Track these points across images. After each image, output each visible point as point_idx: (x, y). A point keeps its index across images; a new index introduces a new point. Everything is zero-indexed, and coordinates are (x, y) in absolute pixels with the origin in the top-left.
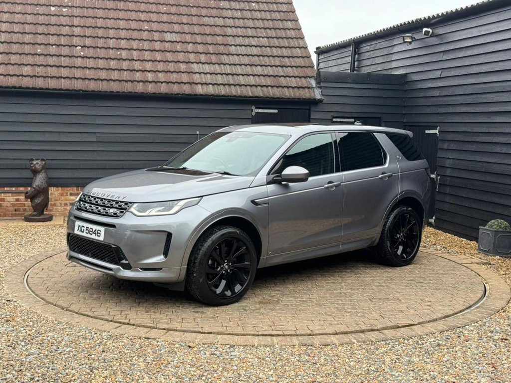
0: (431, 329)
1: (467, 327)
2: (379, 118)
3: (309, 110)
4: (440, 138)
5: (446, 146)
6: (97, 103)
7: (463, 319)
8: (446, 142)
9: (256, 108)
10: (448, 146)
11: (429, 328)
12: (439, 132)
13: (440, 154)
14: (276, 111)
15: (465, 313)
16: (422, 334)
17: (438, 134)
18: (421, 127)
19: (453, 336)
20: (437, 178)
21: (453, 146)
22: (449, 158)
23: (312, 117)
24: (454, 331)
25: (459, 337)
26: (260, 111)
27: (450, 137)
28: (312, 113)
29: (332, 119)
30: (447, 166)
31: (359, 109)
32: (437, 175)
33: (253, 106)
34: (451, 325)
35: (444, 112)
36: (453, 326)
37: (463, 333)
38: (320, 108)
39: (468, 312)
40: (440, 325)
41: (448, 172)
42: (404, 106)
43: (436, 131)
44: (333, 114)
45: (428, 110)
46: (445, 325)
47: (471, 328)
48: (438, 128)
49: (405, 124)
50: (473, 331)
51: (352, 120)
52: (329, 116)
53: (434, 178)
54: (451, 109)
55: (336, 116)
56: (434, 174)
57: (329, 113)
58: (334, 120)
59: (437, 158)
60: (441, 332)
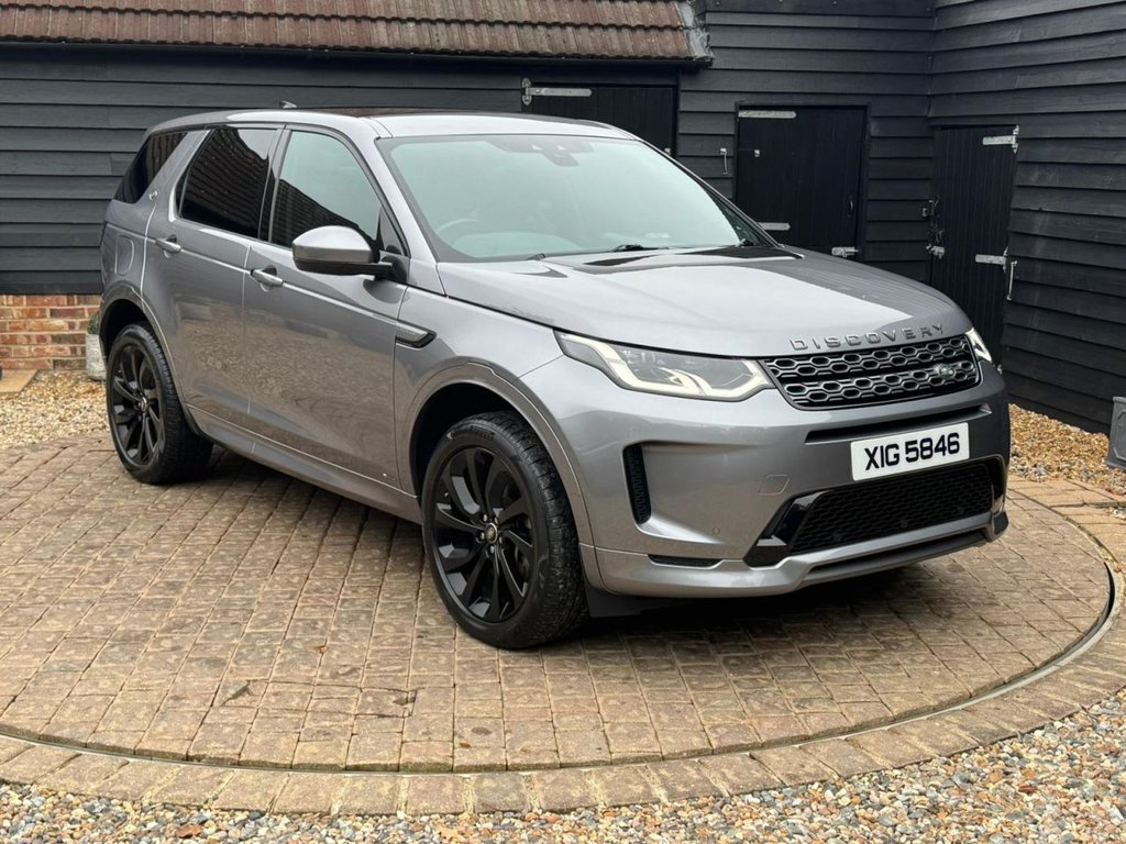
0: (921, 745)
1: (1038, 733)
2: (864, 108)
3: (676, 88)
4: (1019, 159)
5: (1034, 178)
6: (111, 73)
7: (1028, 704)
8: (1037, 166)
9: (535, 85)
10: (1041, 177)
11: (914, 739)
12: (1018, 140)
13: (1019, 201)
14: (586, 92)
15: (1039, 681)
16: (887, 764)
17: (1015, 145)
18: (972, 130)
19: (986, 770)
20: (1008, 266)
21: (1053, 178)
22: (1040, 211)
23: (683, 107)
24: (993, 753)
25: (1007, 773)
26: (544, 91)
27: (1046, 153)
28: (682, 96)
29: (736, 114)
30: (1037, 232)
31: (809, 85)
32: (1010, 258)
33: (525, 80)
34: (986, 731)
35: (1031, 85)
36: (993, 734)
37: (1020, 757)
38: (706, 81)
39: (1047, 678)
40: (951, 731)
41: (1039, 249)
42: (933, 75)
43: (1011, 140)
44: (738, 98)
45: (993, 83)
46: (962, 727)
47: (1051, 739)
48: (1016, 131)
49: (934, 123)
50: (1055, 750)
51: (791, 115)
52: (728, 105)
53: (1000, 266)
54: (1051, 79)
55: (747, 103)
56: (1002, 255)
57: (726, 96)
58: (743, 114)
59: (1012, 213)
60: (952, 755)
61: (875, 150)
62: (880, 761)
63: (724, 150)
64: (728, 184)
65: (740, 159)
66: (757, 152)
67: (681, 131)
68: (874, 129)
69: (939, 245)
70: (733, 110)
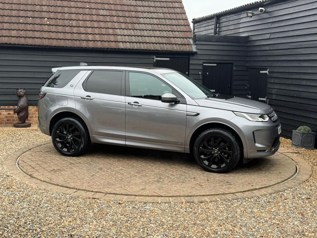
1: (286, 191)
2: (232, 63)
3: (189, 58)
4: (269, 76)
5: (272, 81)
6: (58, 54)
7: (283, 186)
8: (273, 78)
9: (156, 57)
10: (274, 81)
11: (263, 192)
12: (268, 72)
13: (269, 86)
14: (168, 59)
15: (285, 183)
16: (259, 195)
17: (268, 73)
18: (257, 69)
19: (277, 196)
20: (267, 100)
21: (277, 81)
22: (274, 88)
23: (191, 63)
24: (278, 194)
25: (281, 197)
26: (159, 59)
27: (275, 75)
28: (190, 60)
29: (203, 64)
30: (273, 93)
31: (219, 58)
32: (267, 99)
33: (154, 56)
34: (276, 190)
35: (272, 60)
37: (283, 194)
38: (196, 57)
39: (286, 182)
40: (270, 190)
41: (274, 97)
42: (247, 56)
43: (267, 72)
44: (203, 61)
45: (262, 59)
46: (272, 190)
47: (288, 192)
48: (268, 70)
49: (248, 67)
50: (289, 193)
51: (215, 65)
52: (201, 62)
53: (265, 101)
54: (276, 58)
55: (205, 62)
56: (265, 98)
57: (201, 60)
58: (204, 64)
59: (267, 88)
60: (270, 194)
61: (235, 73)
62: (258, 195)
63: (200, 73)
64: (201, 81)
65: (204, 75)
66: (208, 73)
67: (190, 68)
68: (234, 68)
69: (249, 95)
70: (202, 63)
